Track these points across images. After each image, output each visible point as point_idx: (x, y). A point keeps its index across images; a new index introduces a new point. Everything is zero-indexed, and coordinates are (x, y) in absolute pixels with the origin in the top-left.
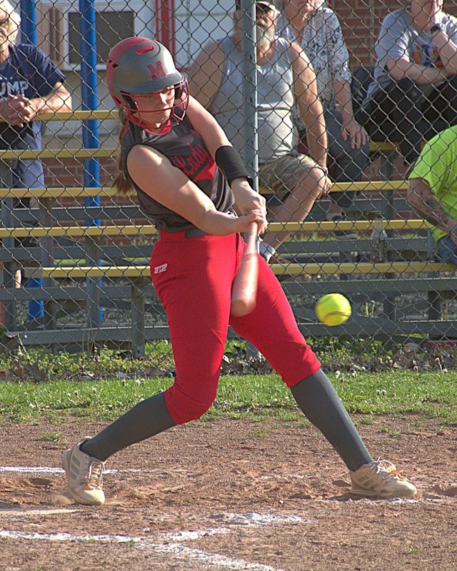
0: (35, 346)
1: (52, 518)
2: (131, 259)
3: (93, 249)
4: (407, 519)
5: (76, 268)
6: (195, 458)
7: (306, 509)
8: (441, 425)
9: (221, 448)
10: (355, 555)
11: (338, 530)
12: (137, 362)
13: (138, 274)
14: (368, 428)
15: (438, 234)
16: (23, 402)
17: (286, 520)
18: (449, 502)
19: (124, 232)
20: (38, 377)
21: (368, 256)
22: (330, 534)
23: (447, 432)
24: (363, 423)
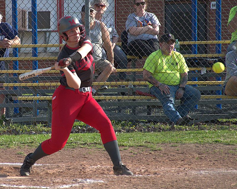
0: (16, 123)
1: (20, 180)
2: (48, 94)
3: (35, 91)
4: (139, 182)
5: (29, 97)
6: (68, 160)
7: (105, 178)
8: (151, 150)
9: (77, 157)
11: (115, 185)
12: (49, 128)
13: (50, 99)
14: (126, 151)
15: (151, 86)
16: (11, 141)
17: (98, 182)
18: (153, 176)
19: (45, 85)
20: (16, 133)
21: (127, 94)
22: (113, 187)
23: (153, 153)
24: (125, 149)
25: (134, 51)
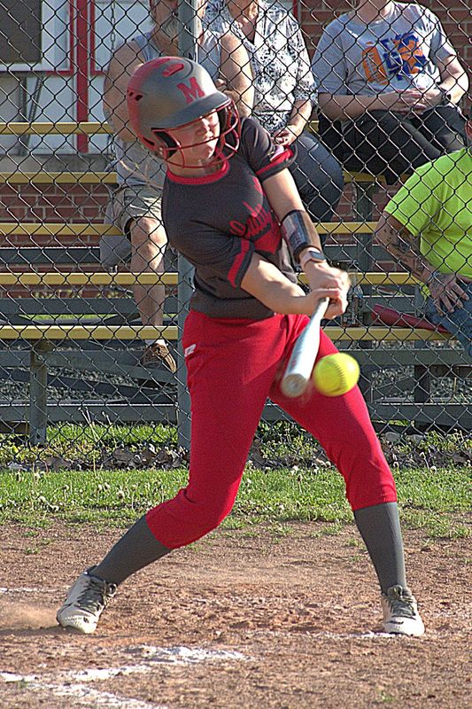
2: (31, 317)
4: (379, 659)
7: (250, 644)
8: (427, 537)
10: (312, 703)
11: (290, 671)
12: (36, 450)
13: (39, 336)
14: (332, 539)
17: (223, 657)
18: (434, 637)
19: (22, 281)
22: (279, 676)
23: (434, 547)
24: (326, 534)
25: (365, 151)
